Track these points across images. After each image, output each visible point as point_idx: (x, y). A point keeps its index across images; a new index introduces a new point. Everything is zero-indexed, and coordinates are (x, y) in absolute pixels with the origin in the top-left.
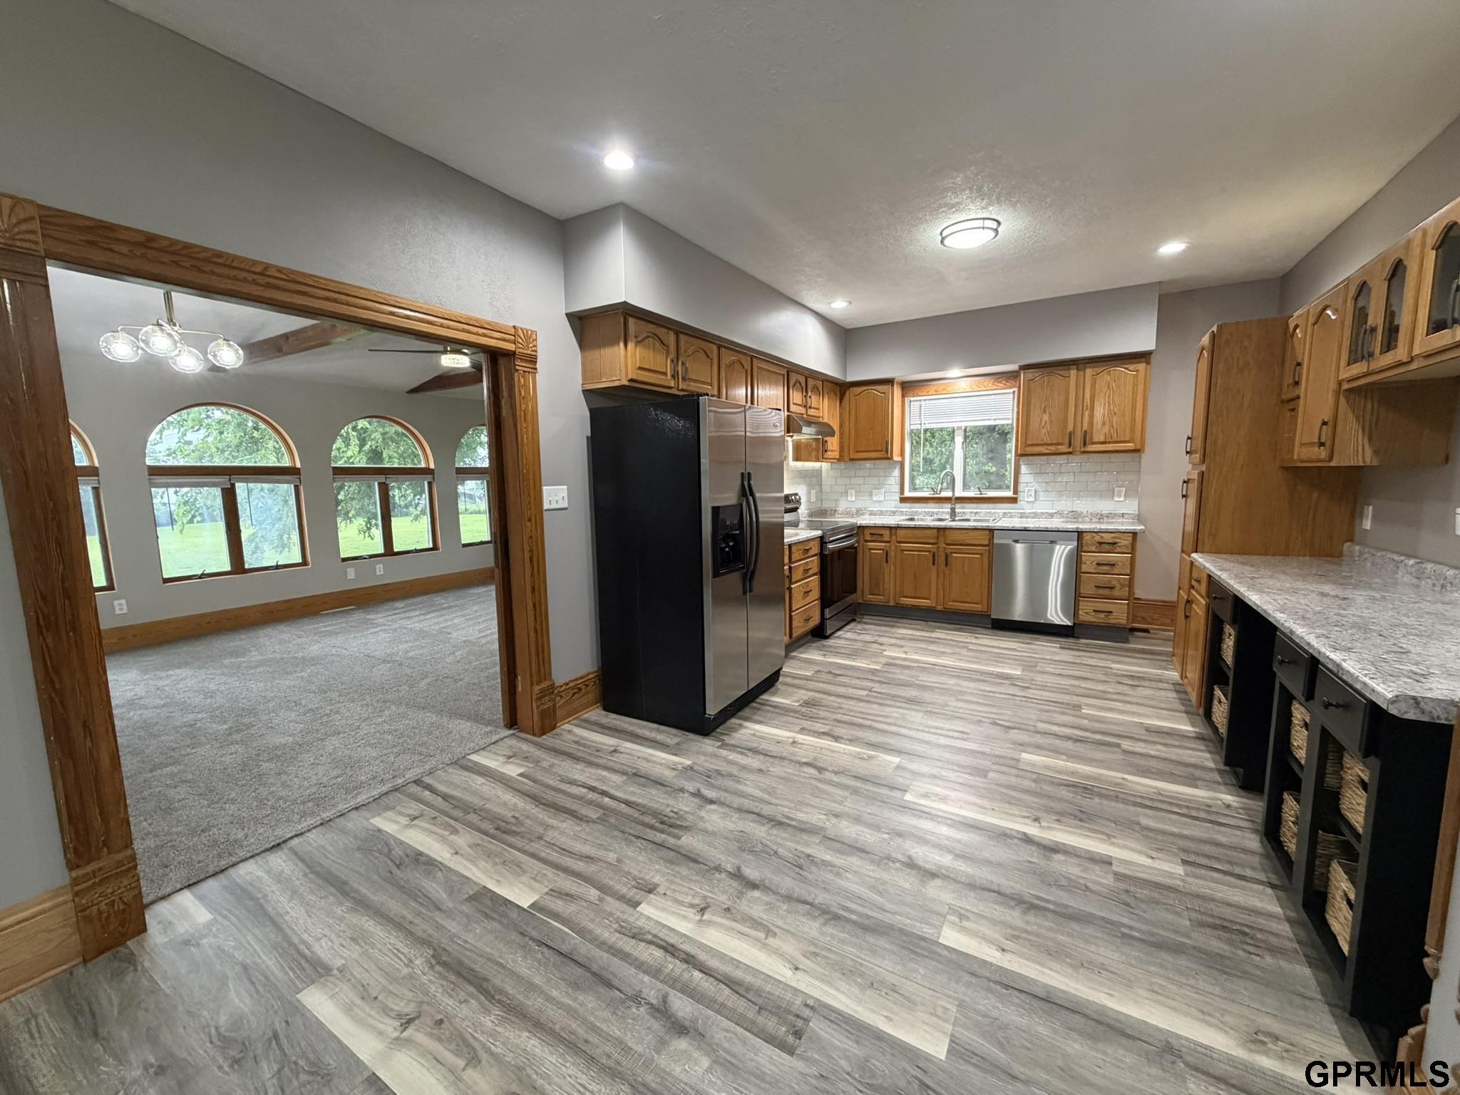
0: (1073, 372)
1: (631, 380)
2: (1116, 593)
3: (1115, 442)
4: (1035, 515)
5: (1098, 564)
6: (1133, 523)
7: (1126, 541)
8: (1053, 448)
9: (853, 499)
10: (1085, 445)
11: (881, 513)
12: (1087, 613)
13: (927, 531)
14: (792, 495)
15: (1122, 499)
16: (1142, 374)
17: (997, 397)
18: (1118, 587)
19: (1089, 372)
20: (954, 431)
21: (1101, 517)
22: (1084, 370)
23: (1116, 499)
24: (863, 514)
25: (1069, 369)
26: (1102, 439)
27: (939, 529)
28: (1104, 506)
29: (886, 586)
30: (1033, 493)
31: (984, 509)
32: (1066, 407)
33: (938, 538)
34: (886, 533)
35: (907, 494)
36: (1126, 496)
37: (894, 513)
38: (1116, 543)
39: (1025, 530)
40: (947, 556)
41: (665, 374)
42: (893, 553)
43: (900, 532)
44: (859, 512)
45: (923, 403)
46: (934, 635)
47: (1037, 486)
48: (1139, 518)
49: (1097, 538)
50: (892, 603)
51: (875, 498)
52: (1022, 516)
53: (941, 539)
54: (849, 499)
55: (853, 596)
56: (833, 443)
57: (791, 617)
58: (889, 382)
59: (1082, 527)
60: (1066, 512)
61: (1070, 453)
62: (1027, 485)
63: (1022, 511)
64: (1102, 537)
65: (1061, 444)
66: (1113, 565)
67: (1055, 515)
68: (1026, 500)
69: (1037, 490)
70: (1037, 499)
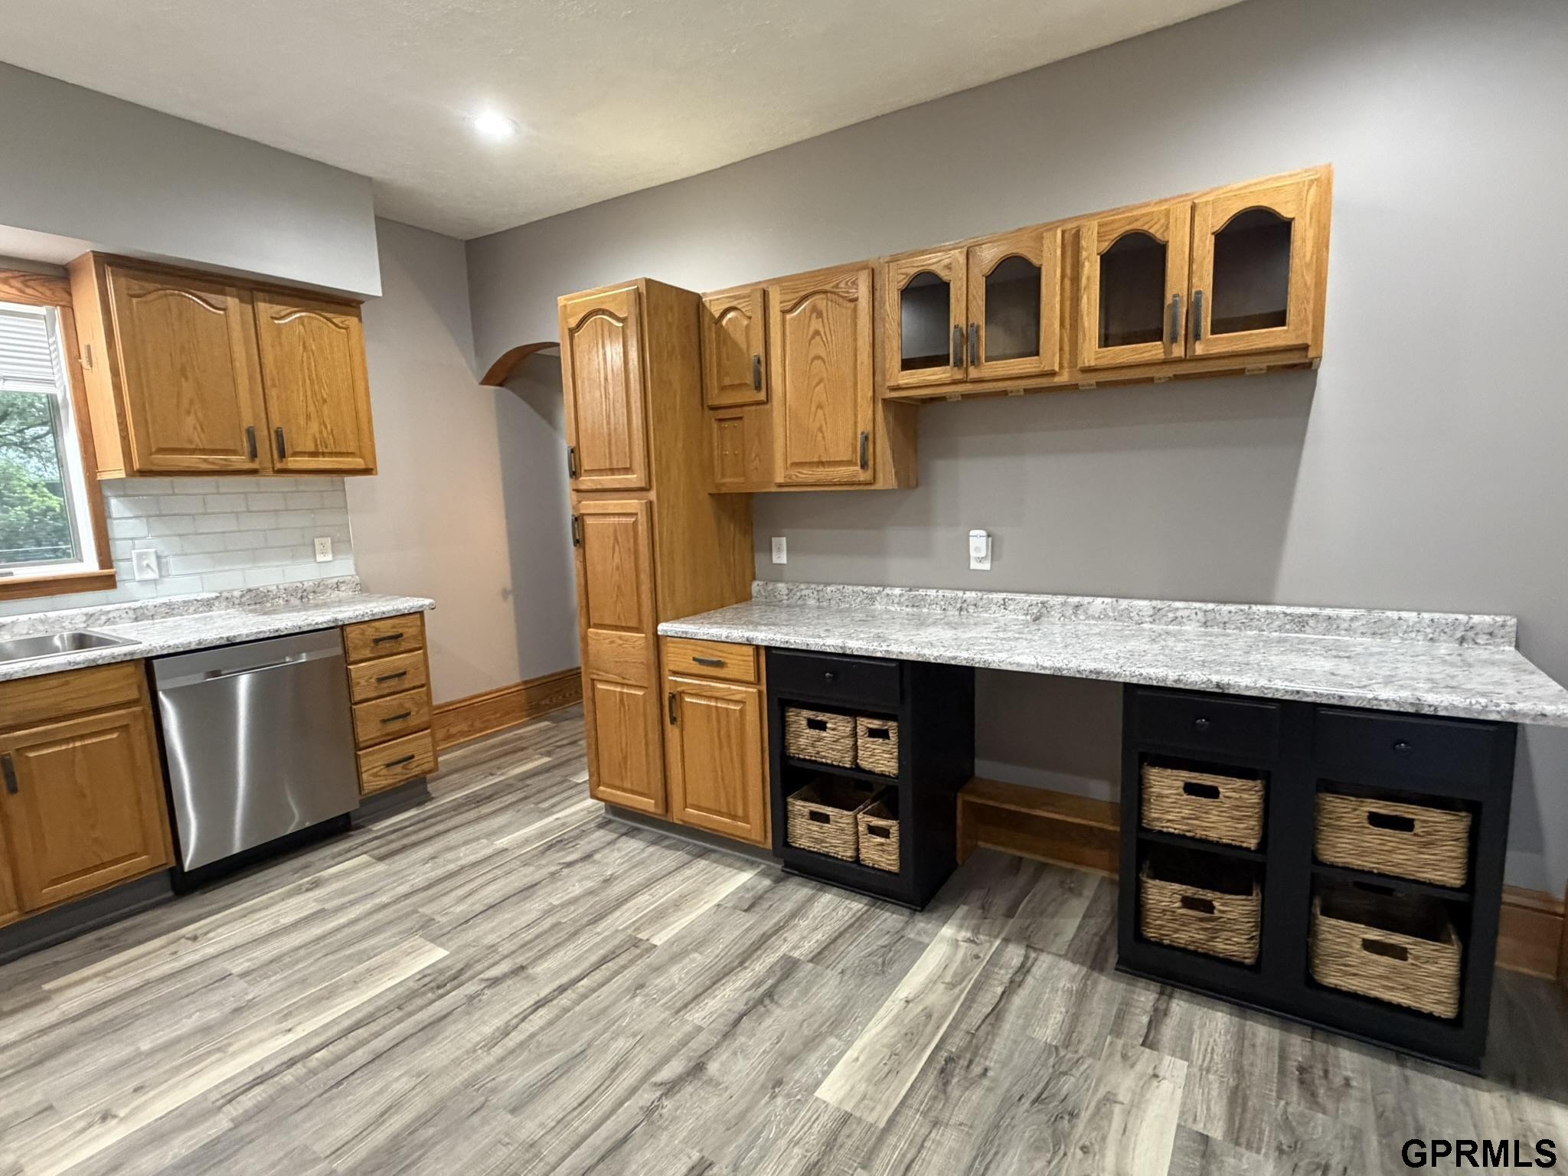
0: (232, 302)
2: (413, 721)
3: (331, 454)
4: (171, 609)
5: (379, 680)
7: (412, 628)
8: (214, 461)
10: (282, 455)
12: (374, 775)
15: (329, 558)
18: (412, 710)
19: (263, 309)
21: (304, 596)
22: (253, 302)
23: (319, 559)
25: (223, 294)
26: (309, 446)
30: (154, 565)
36: (334, 553)
38: (401, 635)
47: (158, 545)
49: (370, 632)
52: (137, 615)
60: (237, 594)
61: (253, 472)
62: (134, 544)
63: (137, 605)
64: (377, 630)
65: (234, 452)
66: (404, 673)
67: (216, 603)
68: (137, 578)
69: (159, 553)
70: (163, 573)
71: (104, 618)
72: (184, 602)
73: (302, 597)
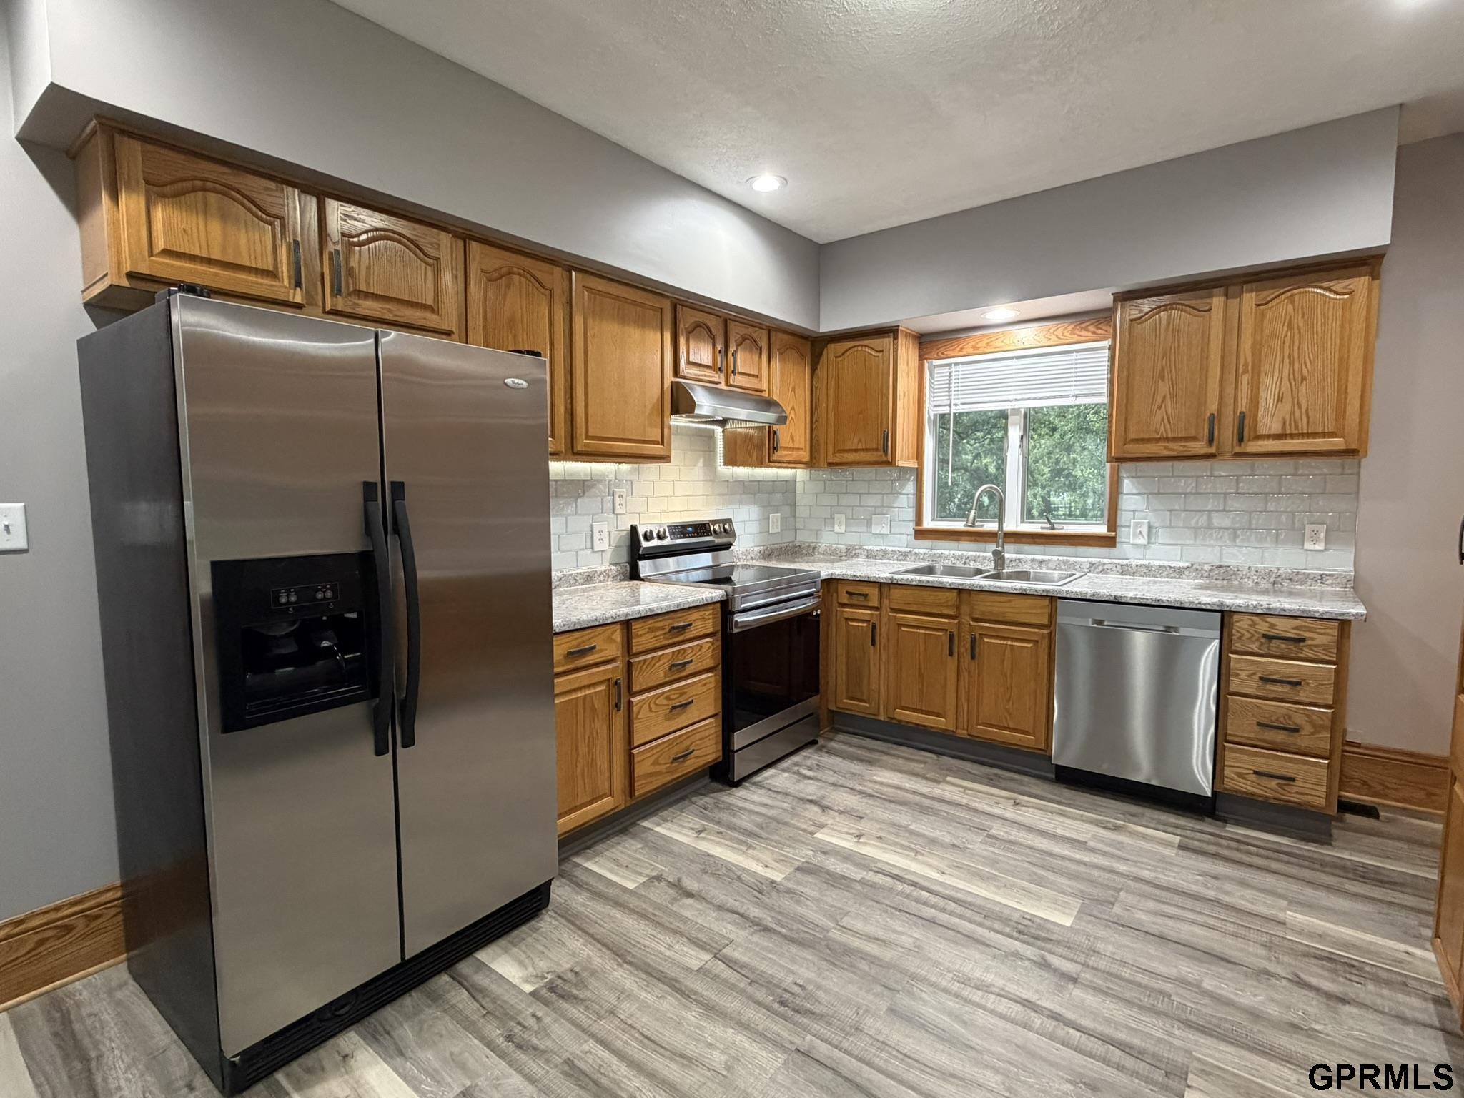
0: (1218, 302)
1: (131, 275)
2: (1303, 741)
3: (1302, 435)
4: (1148, 570)
5: (1265, 680)
6: (1344, 597)
7: (1324, 638)
8: (1178, 448)
9: (843, 529)
10: (1241, 440)
11: (884, 555)
12: (1240, 775)
13: (940, 594)
14: (714, 522)
15: (1320, 546)
16: (1361, 298)
17: (1080, 356)
18: (1308, 729)
19: (1249, 298)
20: (1006, 417)
21: (1276, 582)
22: (1240, 295)
23: (1308, 545)
24: (856, 555)
25: (1211, 296)
26: (1276, 428)
27: (960, 591)
28: (1284, 559)
29: (874, 687)
30: (1145, 530)
31: (1055, 555)
32: (1204, 369)
33: (958, 608)
34: (873, 593)
35: (928, 523)
36: (1327, 542)
37: (905, 556)
38: (1303, 640)
39: (1117, 602)
40: (973, 641)
41: (273, 274)
42: (884, 629)
43: (896, 593)
44: (851, 553)
45: (953, 369)
46: (938, 791)
47: (1151, 517)
48: (1357, 586)
49: (1263, 627)
50: (882, 717)
51: (876, 529)
52: (1125, 571)
53: (965, 609)
54: (837, 529)
55: (815, 700)
56: (795, 435)
57: (630, 757)
58: (890, 331)
59: (1232, 600)
60: (1207, 567)
61: (1212, 456)
62: (1134, 514)
63: (1125, 562)
64: (1272, 626)
65: (1194, 439)
66: (1299, 683)
67: (1187, 573)
68: (1131, 542)
69: (1152, 524)
70: (1153, 540)
71: (1101, 568)
72: (1160, 566)
73: (1274, 583)
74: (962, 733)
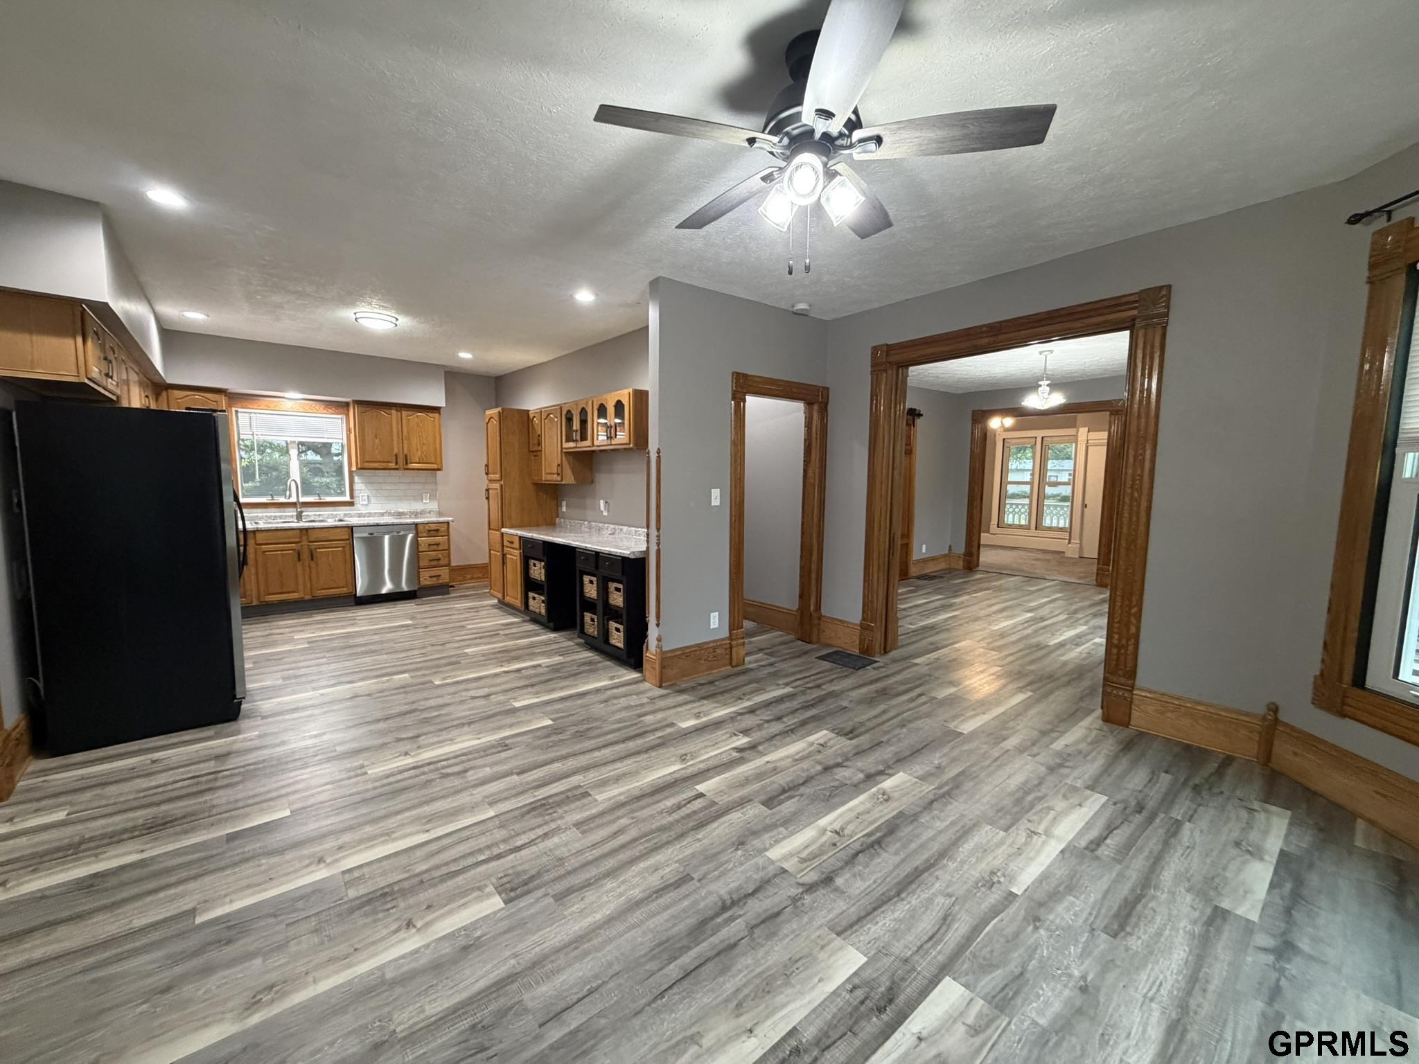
0: (394, 412)
2: (442, 562)
4: (370, 514)
6: (441, 517)
7: (443, 528)
8: (384, 465)
10: (407, 463)
13: (290, 532)
15: (428, 501)
16: (436, 420)
17: (328, 420)
18: (441, 558)
19: (404, 413)
20: (287, 445)
21: (416, 514)
22: (402, 412)
23: (424, 501)
25: (391, 410)
26: (418, 460)
27: (301, 530)
28: (417, 506)
29: (247, 588)
30: (366, 498)
31: (326, 512)
32: (391, 435)
33: (300, 538)
36: (430, 499)
38: (438, 530)
39: (378, 525)
40: (311, 552)
42: (252, 556)
43: (259, 535)
45: (251, 415)
48: (440, 514)
49: (427, 527)
50: (255, 603)
52: (360, 516)
53: (304, 538)
58: (222, 392)
59: (418, 520)
60: (394, 512)
61: (396, 469)
62: (361, 492)
63: (359, 511)
64: (430, 527)
65: (390, 462)
66: (441, 544)
67: (382, 514)
68: (361, 503)
69: (369, 495)
70: (369, 502)
72: (373, 512)
74: (308, 597)
